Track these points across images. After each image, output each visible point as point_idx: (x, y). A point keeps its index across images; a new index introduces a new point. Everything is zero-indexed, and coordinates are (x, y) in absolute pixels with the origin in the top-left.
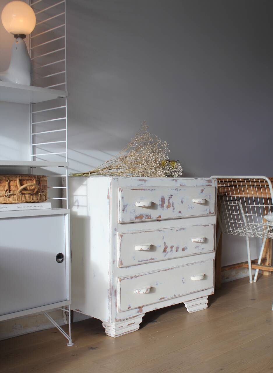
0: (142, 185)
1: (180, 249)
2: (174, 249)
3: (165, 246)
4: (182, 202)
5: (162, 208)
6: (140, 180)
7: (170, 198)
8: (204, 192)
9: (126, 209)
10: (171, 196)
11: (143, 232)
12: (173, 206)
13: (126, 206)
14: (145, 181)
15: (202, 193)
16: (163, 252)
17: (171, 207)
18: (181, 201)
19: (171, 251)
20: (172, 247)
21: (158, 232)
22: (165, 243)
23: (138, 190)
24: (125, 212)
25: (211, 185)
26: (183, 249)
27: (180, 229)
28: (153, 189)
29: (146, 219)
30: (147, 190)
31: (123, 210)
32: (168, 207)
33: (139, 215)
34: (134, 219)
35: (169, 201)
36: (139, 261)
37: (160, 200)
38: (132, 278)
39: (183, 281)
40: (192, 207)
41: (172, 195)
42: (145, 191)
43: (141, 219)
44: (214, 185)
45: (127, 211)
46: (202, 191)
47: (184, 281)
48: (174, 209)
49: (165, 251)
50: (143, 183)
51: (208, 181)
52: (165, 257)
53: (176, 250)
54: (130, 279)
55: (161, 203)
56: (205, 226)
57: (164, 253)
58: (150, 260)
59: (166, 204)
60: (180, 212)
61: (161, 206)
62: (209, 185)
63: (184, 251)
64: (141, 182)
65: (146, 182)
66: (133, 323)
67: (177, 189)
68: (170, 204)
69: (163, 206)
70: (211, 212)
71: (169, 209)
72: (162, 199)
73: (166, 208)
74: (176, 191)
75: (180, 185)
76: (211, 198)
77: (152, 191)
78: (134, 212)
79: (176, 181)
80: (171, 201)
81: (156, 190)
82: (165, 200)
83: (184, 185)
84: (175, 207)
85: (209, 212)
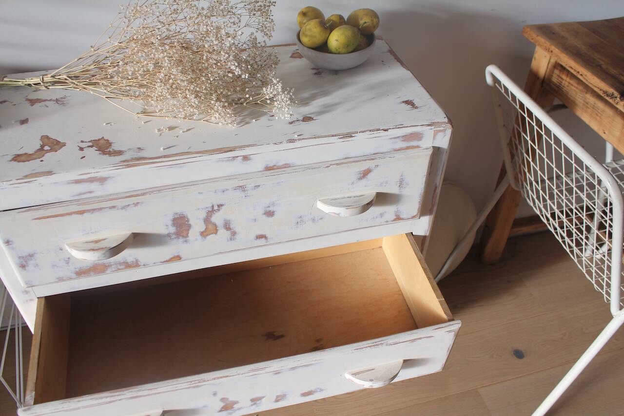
0: (91, 192)
5: (181, 240)
6: (77, 182)
7: (211, 212)
8: (370, 176)
9: (31, 263)
10: (216, 208)
12: (228, 228)
13: (31, 256)
14: (102, 180)
15: (363, 181)
17: (222, 231)
18: (262, 213)
23: (67, 217)
24: (30, 267)
25: (418, 147)
28: (129, 205)
31: (23, 266)
32: (210, 229)
33: (91, 266)
34: (74, 276)
35: (207, 220)
37: (170, 223)
40: (316, 219)
41: (220, 206)
42: (96, 215)
43: (103, 271)
44: (433, 143)
45: (37, 265)
46: (365, 174)
48: (234, 234)
50: (94, 186)
51: (403, 136)
55: (172, 229)
59: (197, 225)
60: (261, 237)
61: (174, 236)
62: (408, 148)
65: (108, 183)
67: (242, 188)
68: (215, 225)
69: (184, 234)
70: (402, 217)
71: (211, 237)
72: (174, 220)
73: (200, 237)
74: (239, 193)
75: (268, 168)
76: (408, 185)
77: (128, 208)
78: (68, 263)
79: (246, 158)
80: (217, 219)
81: (142, 203)
82: (188, 221)
83: (286, 166)
84: (237, 230)
85: (395, 217)
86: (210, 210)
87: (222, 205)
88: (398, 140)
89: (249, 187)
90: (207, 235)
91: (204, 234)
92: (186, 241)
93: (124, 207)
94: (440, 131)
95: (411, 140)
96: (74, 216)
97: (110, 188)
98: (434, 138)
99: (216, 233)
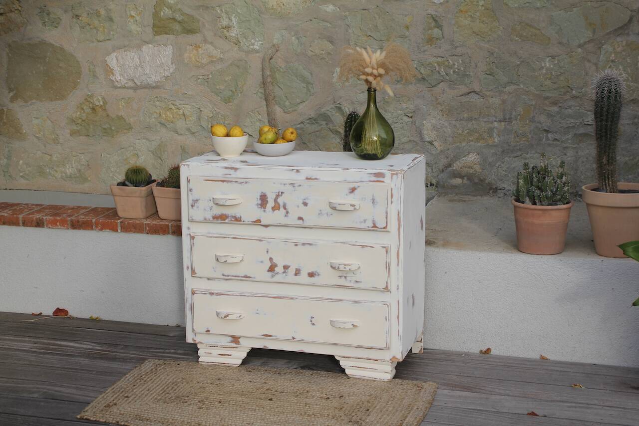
0: (230, 175)
1: (304, 273)
2: (291, 271)
3: (271, 263)
4: (305, 204)
5: (263, 209)
6: (226, 168)
7: (278, 196)
9: (196, 204)
10: (280, 194)
11: (229, 237)
12: (285, 208)
13: (197, 200)
14: (236, 169)
15: (352, 194)
16: (268, 271)
17: (282, 209)
18: (302, 202)
19: (285, 272)
20: (286, 268)
21: (258, 241)
22: (271, 259)
23: (217, 182)
24: (195, 208)
25: (383, 182)
26: (311, 275)
27: (304, 244)
28: (243, 182)
29: (232, 221)
30: (232, 182)
31: (192, 206)
32: (276, 207)
33: (220, 214)
34: (211, 219)
35: (276, 200)
36: (223, 275)
37: (259, 197)
38: (212, 294)
39: (311, 321)
40: (329, 214)
41: (282, 193)
42: (229, 184)
43: (224, 220)
44: (392, 181)
45: (198, 207)
46: (353, 190)
47: (313, 322)
48: (287, 212)
49: (272, 269)
50: (232, 172)
51: (374, 174)
52: (271, 278)
53: (294, 273)
54: (208, 295)
55: (259, 202)
56: (363, 246)
57: (270, 274)
58: (242, 277)
59: (271, 204)
60: (300, 218)
61: (260, 206)
62: (377, 181)
63: (313, 278)
64: (227, 171)
65: (238, 171)
66: (228, 355)
67: (292, 184)
68: (279, 204)
69: (264, 206)
70: (377, 225)
71: (277, 211)
72: (261, 196)
73: (271, 210)
74: (291, 187)
75: (307, 179)
76: (377, 203)
77: (243, 184)
78: (211, 210)
79: (298, 171)
80: (281, 200)
81: (249, 182)
82: (267, 198)
83: (316, 179)
84: (289, 210)
85: (373, 225)
86: (278, 194)
87: (283, 193)
88: (371, 175)
89: (296, 185)
90: (275, 210)
91: (274, 209)
92: (265, 211)
93: (241, 183)
94: (394, 174)
95: (379, 177)
96: (220, 182)
97: (239, 174)
98: (392, 178)
99: (279, 210)
